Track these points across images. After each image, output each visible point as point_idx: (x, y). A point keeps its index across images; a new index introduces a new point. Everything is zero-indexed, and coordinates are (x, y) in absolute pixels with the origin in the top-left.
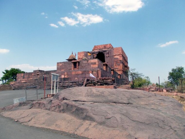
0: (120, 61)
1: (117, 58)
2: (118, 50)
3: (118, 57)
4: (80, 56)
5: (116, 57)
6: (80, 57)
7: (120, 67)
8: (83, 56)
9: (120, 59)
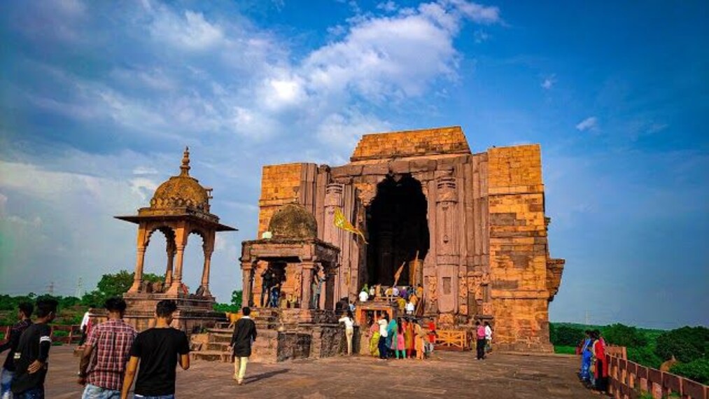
0: (534, 234)
1: (512, 215)
3: (516, 209)
4: (276, 191)
5: (505, 207)
6: (275, 196)
8: (296, 189)
9: (528, 223)
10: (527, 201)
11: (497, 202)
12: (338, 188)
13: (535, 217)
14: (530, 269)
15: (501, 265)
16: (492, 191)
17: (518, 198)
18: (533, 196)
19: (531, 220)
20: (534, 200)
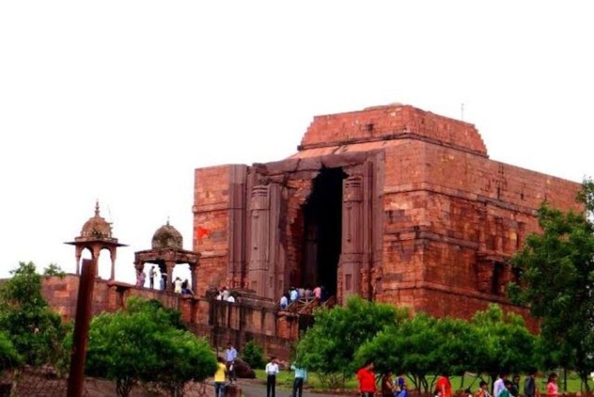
0: (416, 229)
1: (402, 211)
2: (405, 164)
3: (405, 206)
4: (207, 196)
5: (396, 205)
6: (206, 201)
7: (411, 268)
8: (225, 193)
9: (413, 219)
10: (413, 197)
11: (390, 200)
12: (263, 191)
13: (418, 214)
14: (412, 262)
15: (391, 260)
16: (387, 190)
17: (407, 195)
18: (418, 193)
19: (415, 216)
20: (418, 197)
